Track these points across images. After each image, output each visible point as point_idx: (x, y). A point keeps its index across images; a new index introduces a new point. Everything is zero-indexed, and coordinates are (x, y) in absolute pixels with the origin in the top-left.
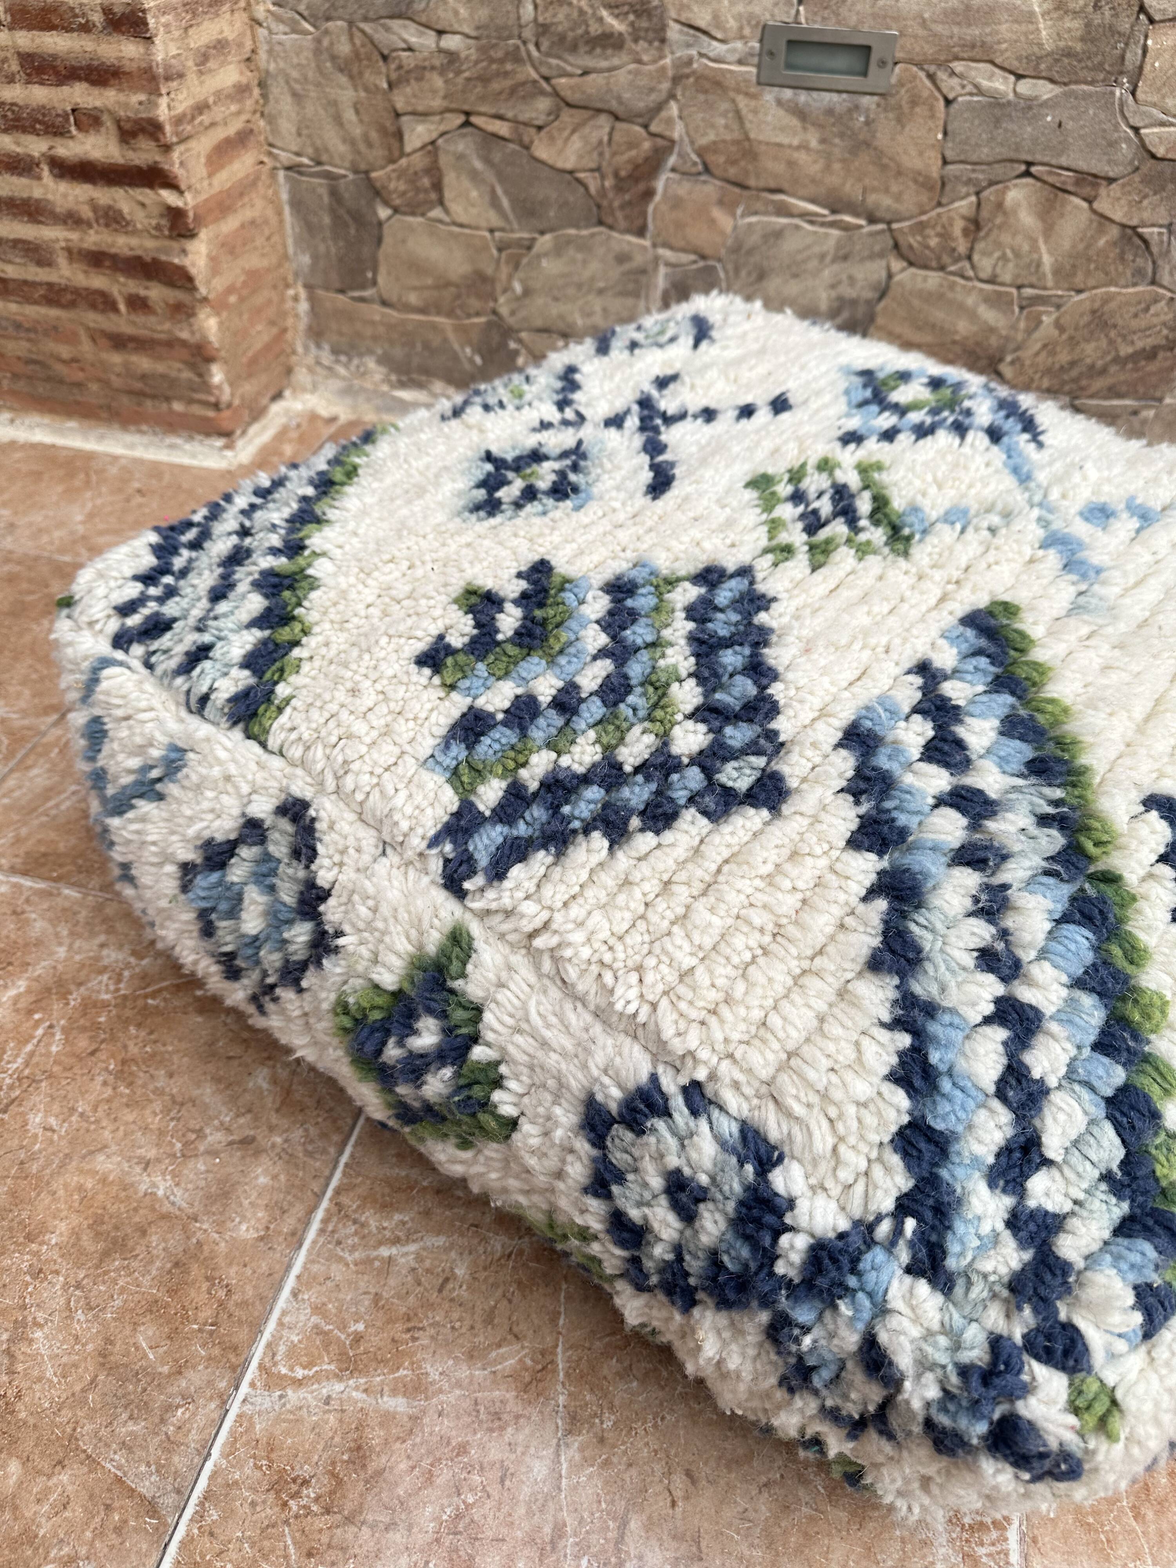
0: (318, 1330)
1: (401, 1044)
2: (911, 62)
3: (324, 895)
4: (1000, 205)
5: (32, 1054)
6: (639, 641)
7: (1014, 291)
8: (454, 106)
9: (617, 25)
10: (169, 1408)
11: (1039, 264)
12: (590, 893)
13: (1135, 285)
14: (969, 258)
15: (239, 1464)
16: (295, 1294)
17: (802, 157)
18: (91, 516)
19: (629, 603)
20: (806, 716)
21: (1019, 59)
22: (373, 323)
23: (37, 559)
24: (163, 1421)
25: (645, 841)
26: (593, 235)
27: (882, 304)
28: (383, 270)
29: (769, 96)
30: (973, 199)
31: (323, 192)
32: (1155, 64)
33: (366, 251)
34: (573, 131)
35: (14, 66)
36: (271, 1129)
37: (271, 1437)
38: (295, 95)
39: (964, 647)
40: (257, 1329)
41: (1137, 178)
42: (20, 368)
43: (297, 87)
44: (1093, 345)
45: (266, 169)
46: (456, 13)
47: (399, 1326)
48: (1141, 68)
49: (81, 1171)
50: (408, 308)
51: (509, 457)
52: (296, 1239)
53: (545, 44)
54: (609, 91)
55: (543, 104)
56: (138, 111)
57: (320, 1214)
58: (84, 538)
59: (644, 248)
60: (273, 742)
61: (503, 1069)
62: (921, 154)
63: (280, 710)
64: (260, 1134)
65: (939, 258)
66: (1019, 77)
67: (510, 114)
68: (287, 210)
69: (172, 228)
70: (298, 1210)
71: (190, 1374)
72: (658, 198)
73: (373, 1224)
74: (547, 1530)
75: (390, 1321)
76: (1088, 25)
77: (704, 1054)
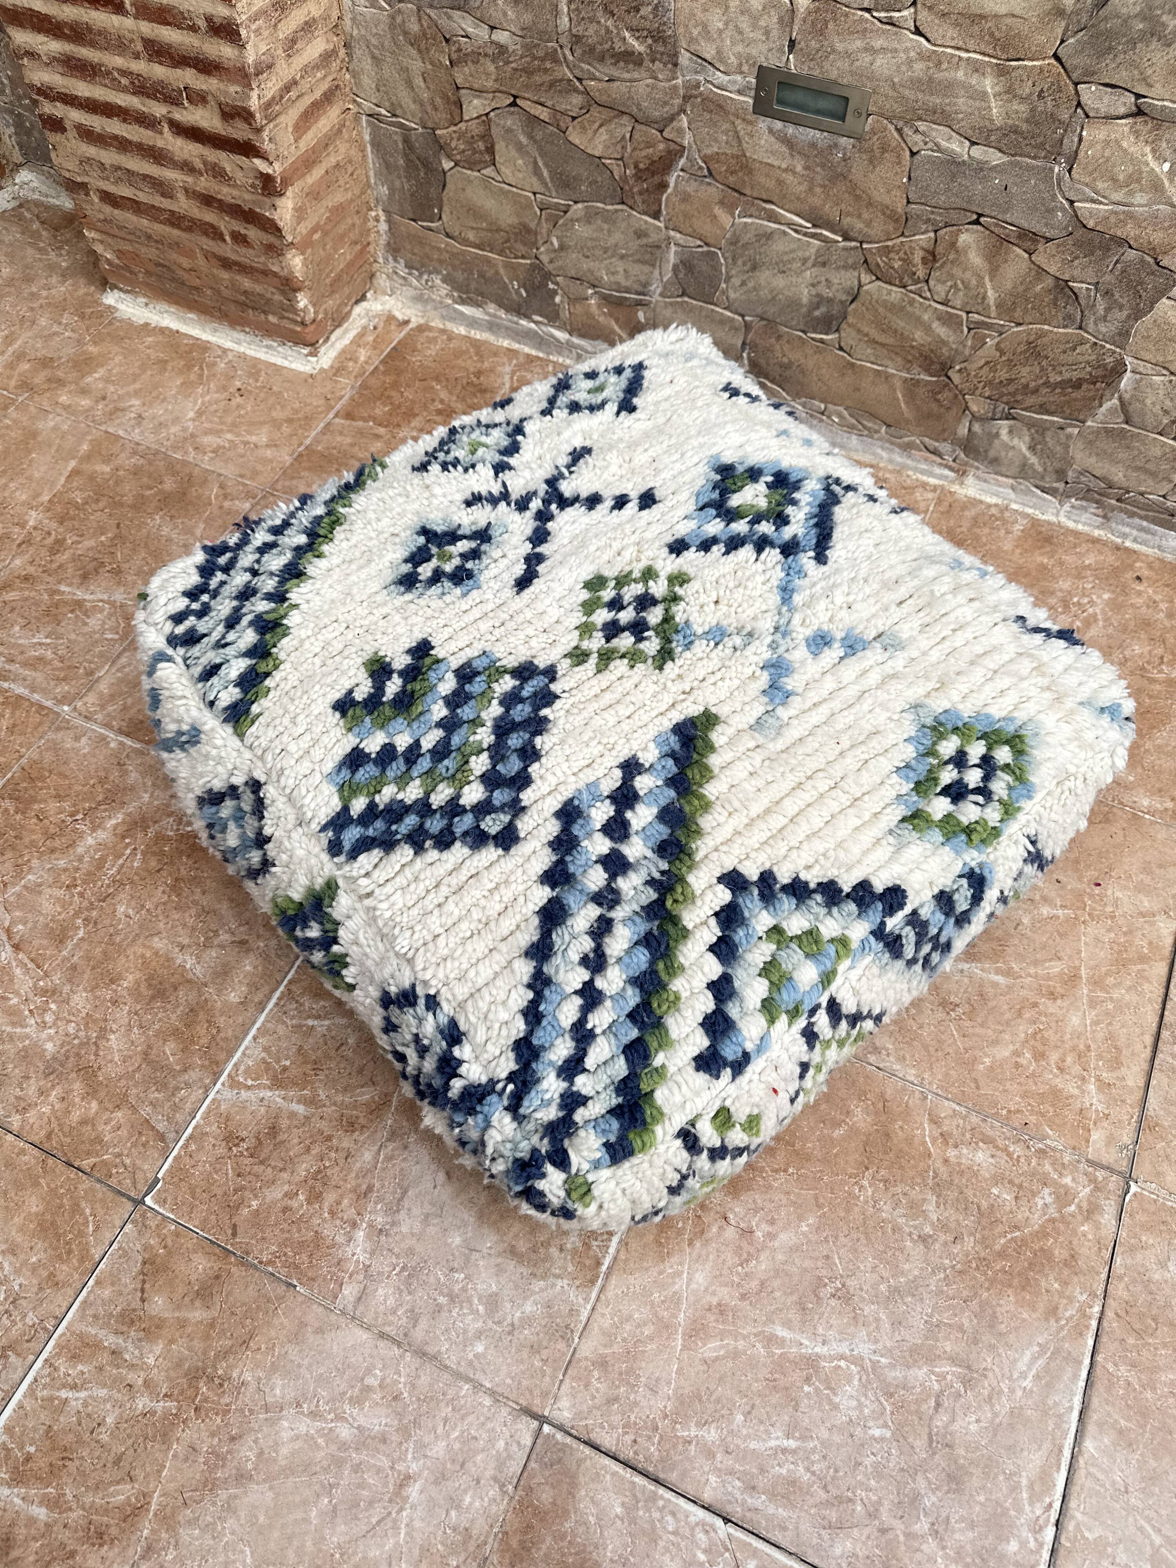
0: (264, 1061)
1: (302, 930)
2: (882, 115)
3: (268, 840)
4: (953, 244)
5: (122, 866)
6: (465, 718)
7: (964, 315)
8: (503, 88)
9: (638, 47)
10: (177, 1089)
11: (984, 298)
12: (398, 879)
13: (1065, 327)
14: (927, 281)
15: (210, 1124)
16: (255, 1038)
17: (789, 178)
18: (200, 413)
19: (467, 687)
20: (545, 789)
21: (973, 128)
22: (439, 249)
23: (157, 452)
24: (173, 1095)
25: (433, 855)
26: (616, 211)
27: (853, 306)
28: (446, 209)
29: (763, 124)
30: (932, 235)
31: (399, 139)
32: (1087, 153)
33: (433, 192)
34: (601, 126)
35: (139, 47)
36: (258, 937)
37: (229, 1113)
38: (374, 57)
39: (666, 748)
40: (230, 1054)
41: (1070, 241)
42: (151, 267)
43: (376, 52)
44: (1028, 369)
45: (350, 116)
46: (505, 14)
47: (309, 1066)
48: (1076, 152)
49: (144, 946)
50: (466, 242)
51: (439, 529)
52: (261, 1006)
53: (578, 52)
54: (631, 98)
55: (577, 100)
56: (235, 99)
57: (277, 994)
58: (193, 436)
59: (659, 228)
60: (249, 739)
61: (348, 960)
62: (889, 192)
63: (253, 722)
64: (251, 939)
65: (901, 279)
66: (973, 143)
67: (549, 103)
68: (369, 148)
69: (263, 188)
70: (266, 989)
71: (191, 1073)
72: (670, 190)
73: (307, 1005)
74: (364, 1187)
75: (305, 1063)
76: (1033, 110)
77: (434, 982)
